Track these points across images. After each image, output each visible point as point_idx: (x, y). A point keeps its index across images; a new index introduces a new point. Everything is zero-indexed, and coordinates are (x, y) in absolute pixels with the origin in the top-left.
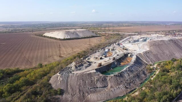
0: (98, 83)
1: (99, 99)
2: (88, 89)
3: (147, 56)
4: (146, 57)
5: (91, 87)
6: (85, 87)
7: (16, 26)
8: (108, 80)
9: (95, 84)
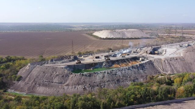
0: (56, 78)
1: (45, 92)
2: (43, 81)
3: (169, 63)
4: (167, 64)
5: (46, 81)
6: (41, 79)
7: (94, 26)
8: (69, 77)
9: (53, 78)
